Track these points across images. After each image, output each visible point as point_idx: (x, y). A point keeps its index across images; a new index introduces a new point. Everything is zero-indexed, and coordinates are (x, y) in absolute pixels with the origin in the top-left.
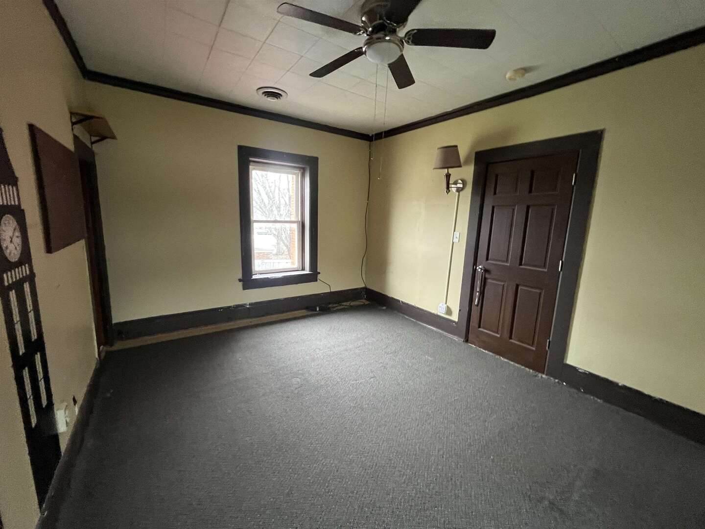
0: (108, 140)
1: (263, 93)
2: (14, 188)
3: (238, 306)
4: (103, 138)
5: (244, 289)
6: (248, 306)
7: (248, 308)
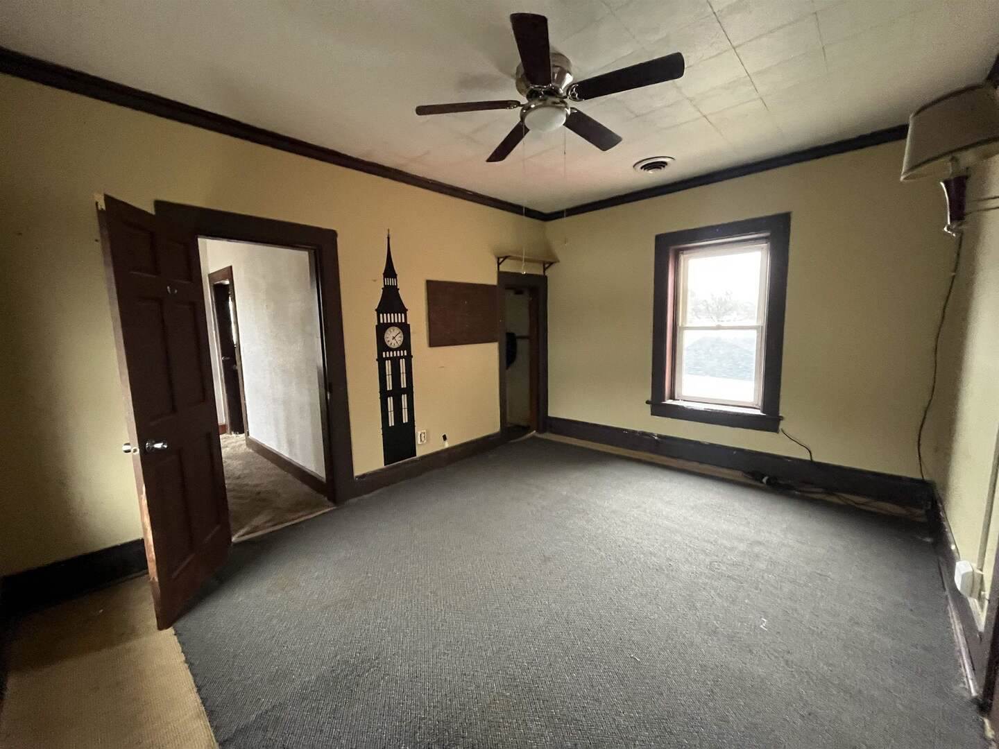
0: (556, 264)
1: (642, 168)
2: (403, 315)
3: (644, 434)
4: (551, 264)
5: (653, 414)
6: (656, 438)
7: (656, 440)
